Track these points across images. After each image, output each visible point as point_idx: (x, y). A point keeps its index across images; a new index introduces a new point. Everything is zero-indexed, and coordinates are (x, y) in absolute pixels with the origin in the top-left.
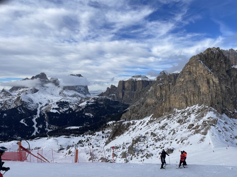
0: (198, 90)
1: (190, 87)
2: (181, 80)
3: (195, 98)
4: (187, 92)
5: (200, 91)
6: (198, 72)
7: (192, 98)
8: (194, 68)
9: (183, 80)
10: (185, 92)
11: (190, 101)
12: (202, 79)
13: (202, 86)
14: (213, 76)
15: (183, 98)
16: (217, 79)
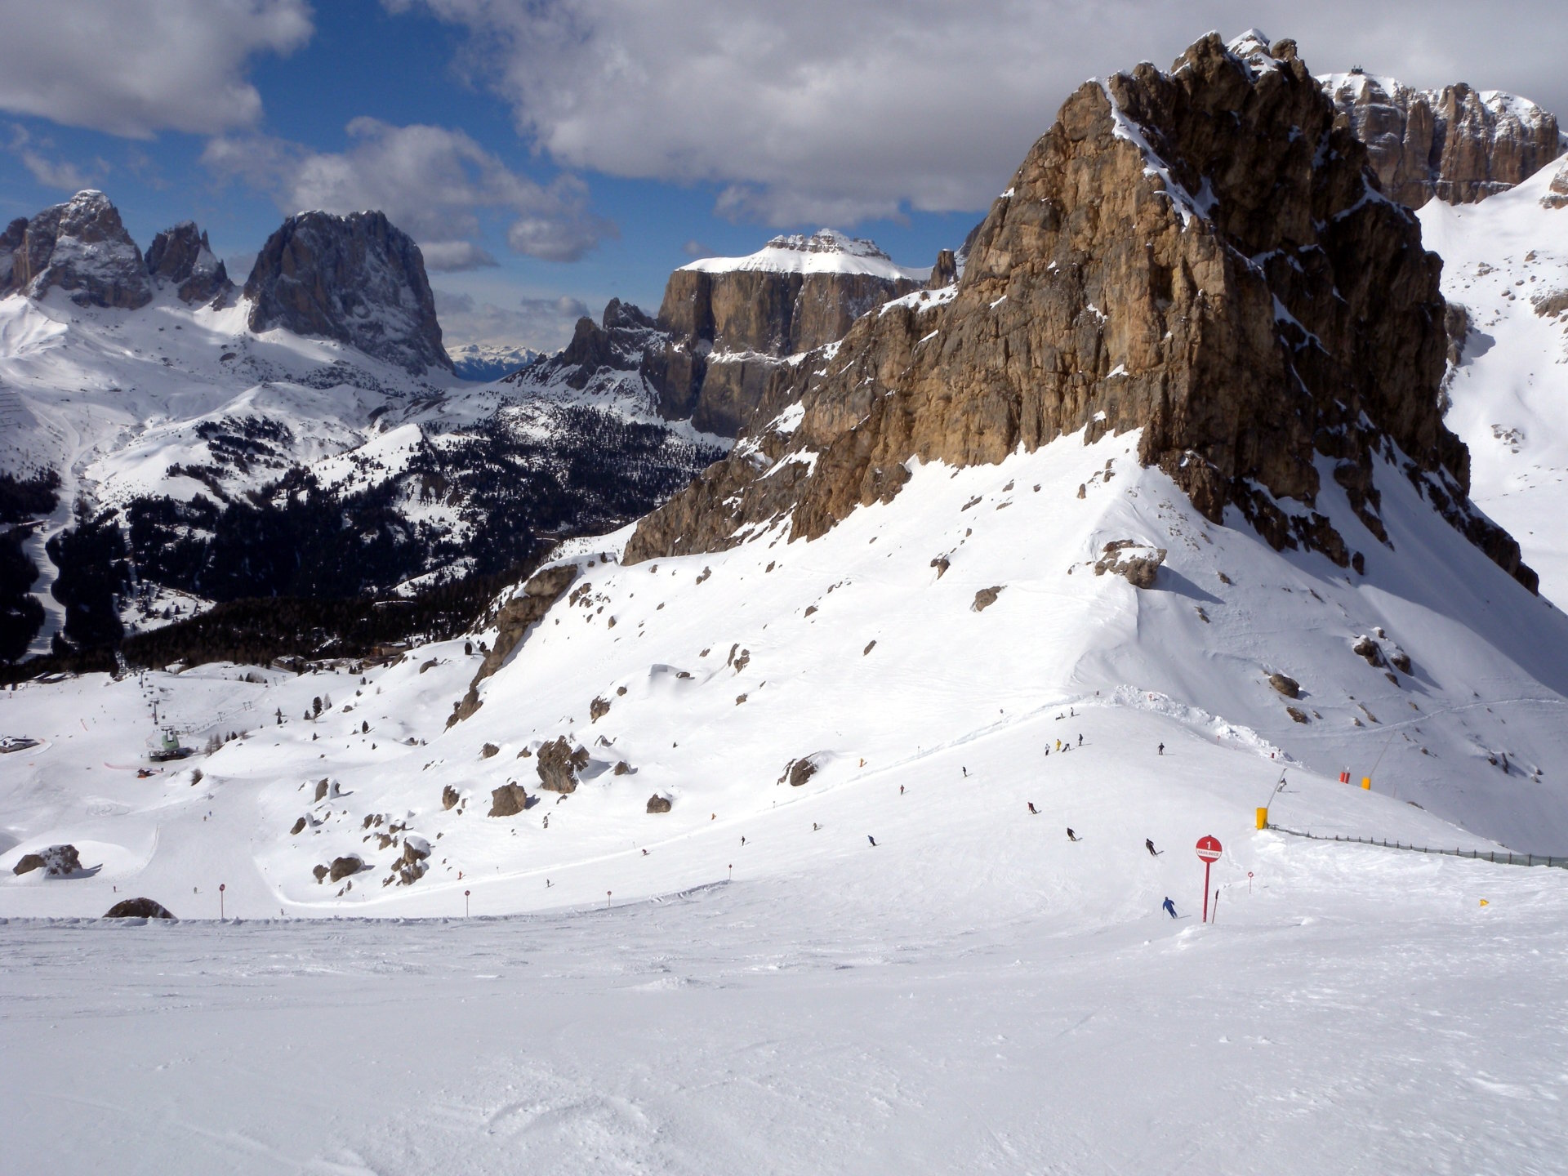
0: (1092, 343)
1: (1045, 318)
2: (992, 262)
3: (1068, 402)
4: (1023, 357)
5: (1103, 353)
6: (1104, 207)
7: (1047, 403)
8: (1085, 176)
9: (1005, 260)
10: (1008, 356)
11: (1033, 423)
12: (1123, 258)
13: (1122, 315)
14: (1194, 246)
15: (994, 398)
16: (1217, 267)
